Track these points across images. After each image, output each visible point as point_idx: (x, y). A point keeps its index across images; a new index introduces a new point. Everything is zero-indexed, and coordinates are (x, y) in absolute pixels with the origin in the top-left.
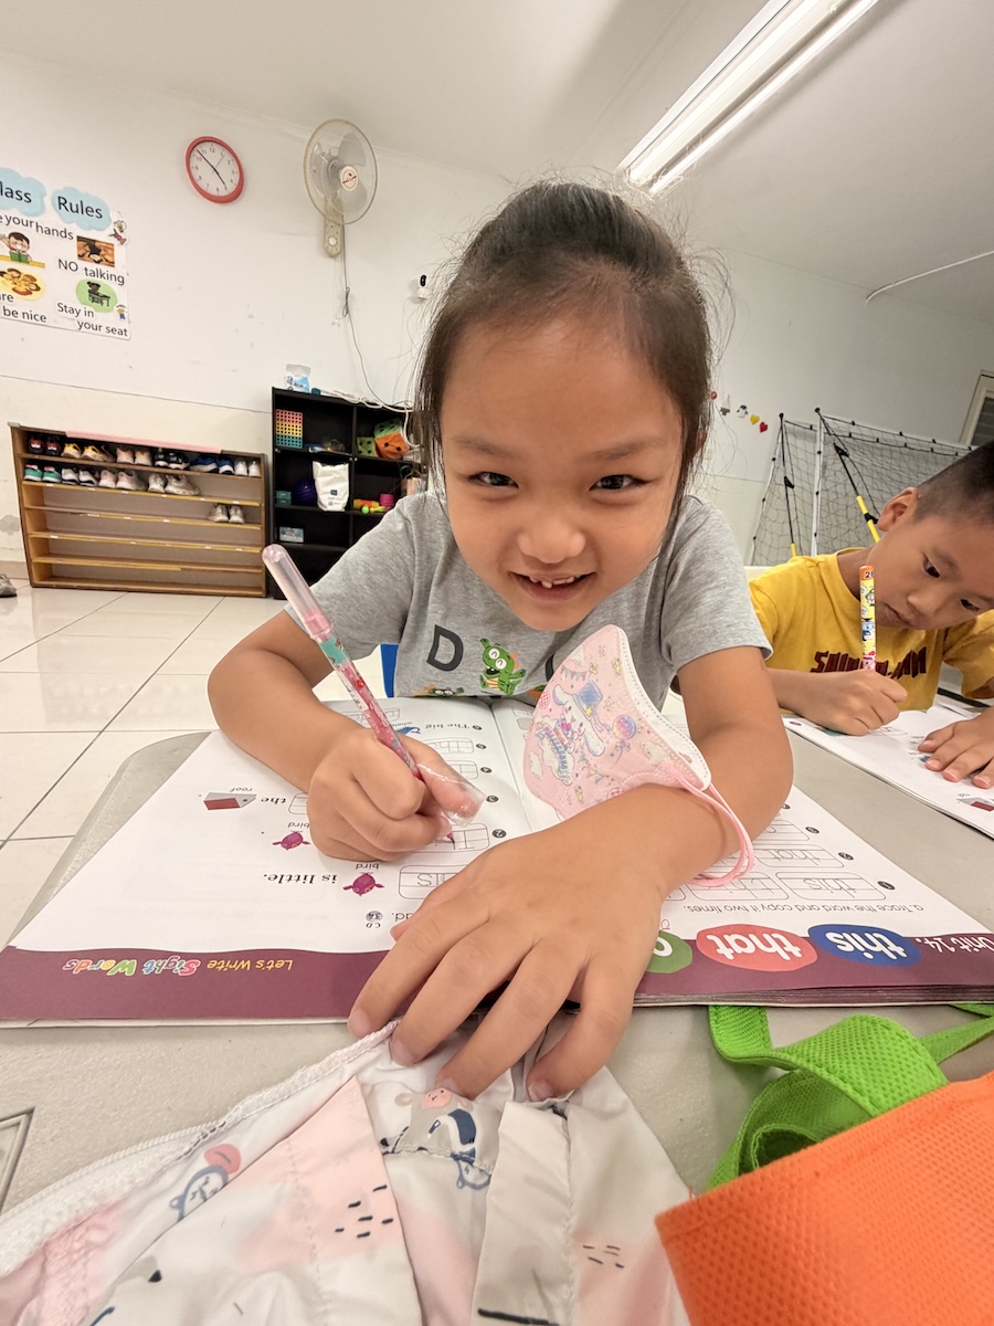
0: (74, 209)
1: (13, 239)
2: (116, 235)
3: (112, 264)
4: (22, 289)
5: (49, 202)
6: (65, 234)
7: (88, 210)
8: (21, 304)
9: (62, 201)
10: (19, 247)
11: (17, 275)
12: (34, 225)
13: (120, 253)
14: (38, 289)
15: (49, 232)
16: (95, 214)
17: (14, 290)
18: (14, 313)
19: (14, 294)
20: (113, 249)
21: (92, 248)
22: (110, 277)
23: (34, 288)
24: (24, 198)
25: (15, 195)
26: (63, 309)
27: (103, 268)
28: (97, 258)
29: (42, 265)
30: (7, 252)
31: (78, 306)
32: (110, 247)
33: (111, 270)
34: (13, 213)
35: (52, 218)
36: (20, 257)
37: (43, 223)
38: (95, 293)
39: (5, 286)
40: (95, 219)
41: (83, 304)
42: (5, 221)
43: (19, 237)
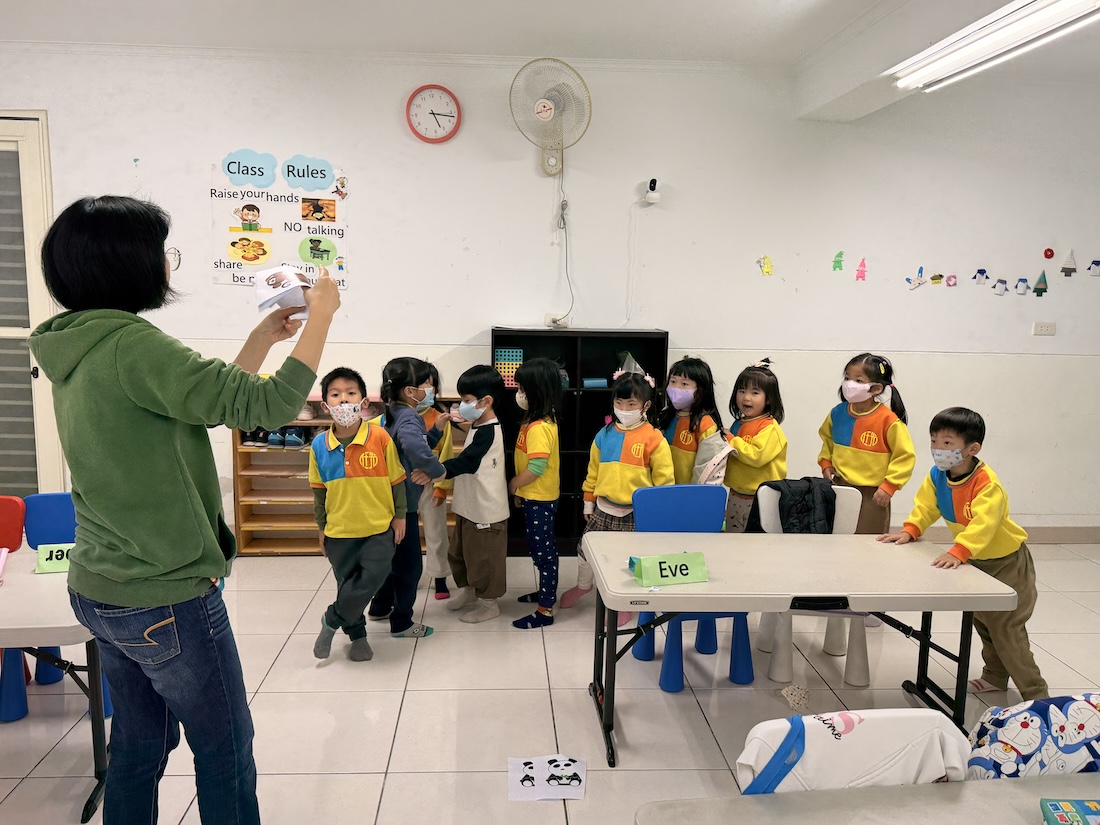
0: (301, 174)
1: (245, 211)
2: (338, 191)
3: (333, 219)
4: (251, 255)
5: (280, 171)
6: (291, 199)
7: (312, 173)
8: (248, 269)
9: (291, 169)
10: (250, 217)
13: (341, 208)
14: (265, 253)
15: (277, 199)
16: (320, 175)
17: (244, 257)
18: (242, 279)
19: (243, 261)
21: (316, 207)
22: (330, 232)
23: (261, 252)
24: (256, 170)
25: (250, 172)
27: (325, 224)
28: (319, 215)
29: (270, 230)
30: (239, 223)
31: (303, 264)
32: (333, 203)
33: (332, 224)
34: (249, 188)
35: (281, 185)
36: (251, 226)
37: (274, 191)
38: (316, 249)
39: (235, 255)
40: (319, 180)
41: (305, 261)
42: (240, 196)
43: (251, 208)
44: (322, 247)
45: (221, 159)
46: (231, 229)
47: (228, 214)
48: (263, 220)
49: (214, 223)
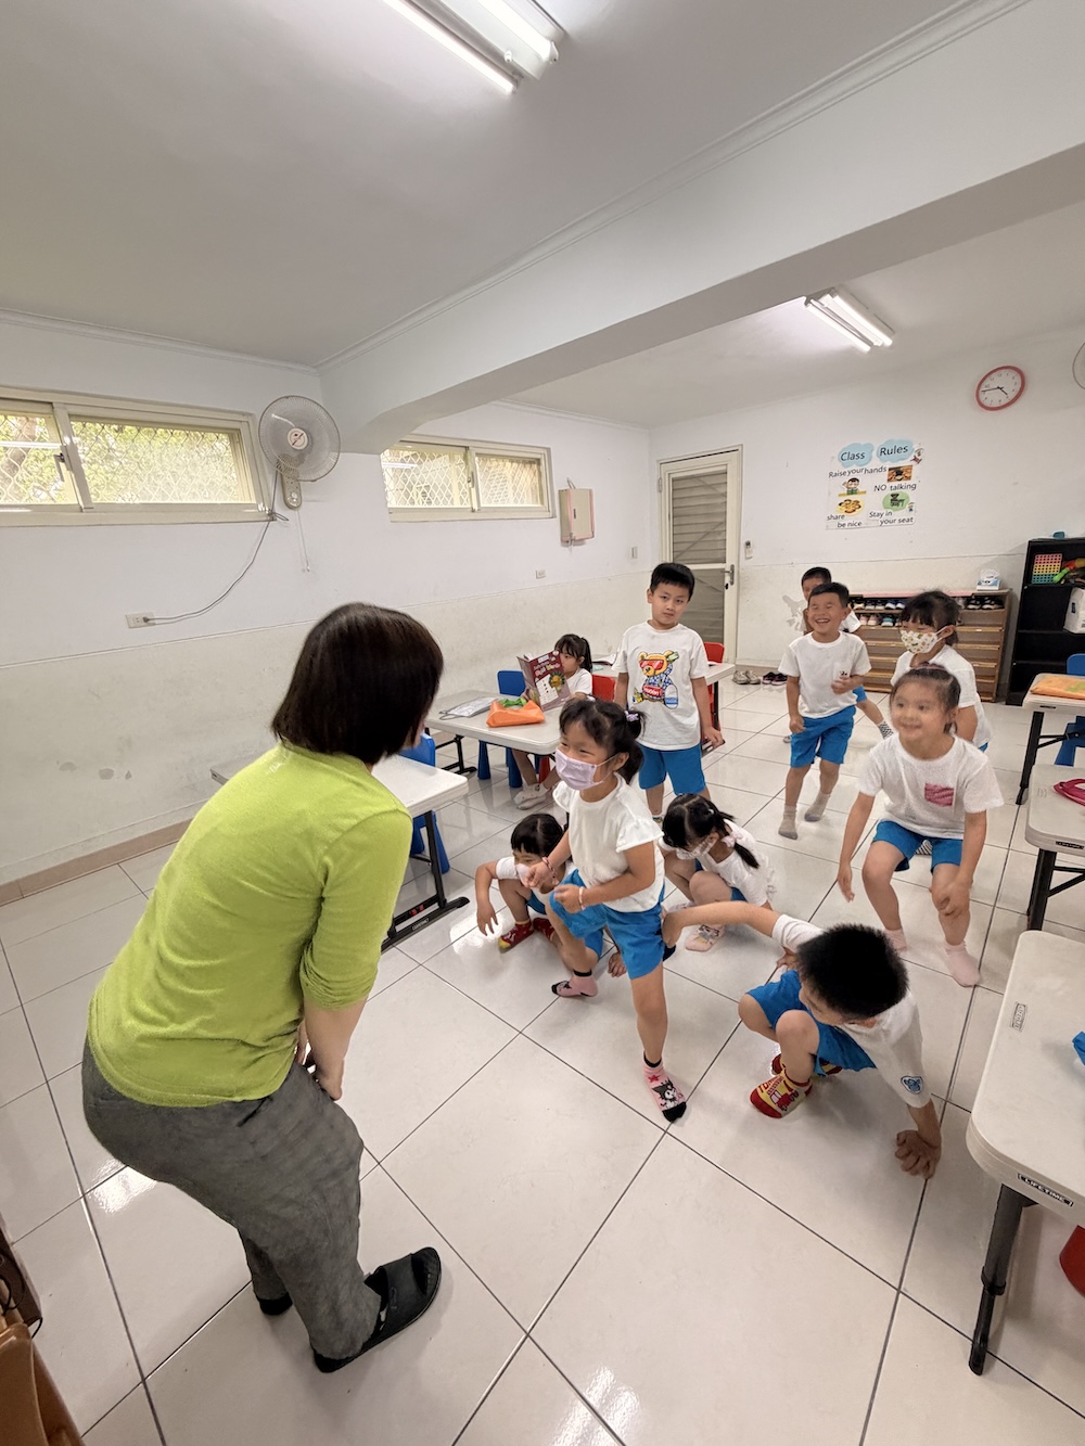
0: (890, 452)
1: (850, 482)
2: (915, 459)
3: (909, 478)
4: (850, 510)
5: (874, 453)
6: (881, 470)
7: (898, 450)
8: (849, 519)
9: (883, 450)
10: (852, 486)
12: (864, 470)
13: (916, 469)
14: (860, 507)
15: (871, 471)
16: (903, 450)
17: (846, 512)
18: (843, 525)
19: (846, 514)
20: (912, 469)
21: (898, 472)
22: (906, 487)
23: (857, 507)
26: (872, 515)
27: (903, 483)
28: (899, 477)
29: (865, 492)
30: (845, 491)
31: (884, 511)
32: (910, 467)
33: (908, 482)
34: (854, 467)
35: (875, 463)
36: (852, 492)
37: (869, 467)
38: (895, 500)
39: (840, 511)
40: (902, 454)
41: (885, 508)
42: (847, 474)
43: (853, 480)
44: (899, 498)
45: (836, 453)
46: (840, 495)
47: (838, 487)
48: (860, 488)
49: (829, 494)
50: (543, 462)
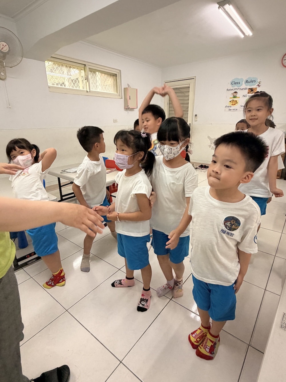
0: (249, 82)
1: (234, 93)
2: (258, 85)
4: (234, 104)
5: (243, 83)
6: (246, 89)
7: (252, 81)
9: (247, 81)
10: (235, 95)
11: (233, 101)
12: (239, 89)
14: (237, 103)
15: (242, 89)
16: (254, 82)
17: (232, 104)
18: (231, 110)
20: (256, 89)
21: (251, 90)
23: (236, 103)
24: (238, 83)
25: (237, 83)
26: (242, 106)
28: (252, 92)
29: (239, 97)
30: (232, 96)
34: (236, 87)
35: (244, 86)
36: (235, 97)
37: (241, 87)
42: (233, 90)
43: (236, 92)
45: (230, 82)
49: (226, 97)
50: (118, 75)
